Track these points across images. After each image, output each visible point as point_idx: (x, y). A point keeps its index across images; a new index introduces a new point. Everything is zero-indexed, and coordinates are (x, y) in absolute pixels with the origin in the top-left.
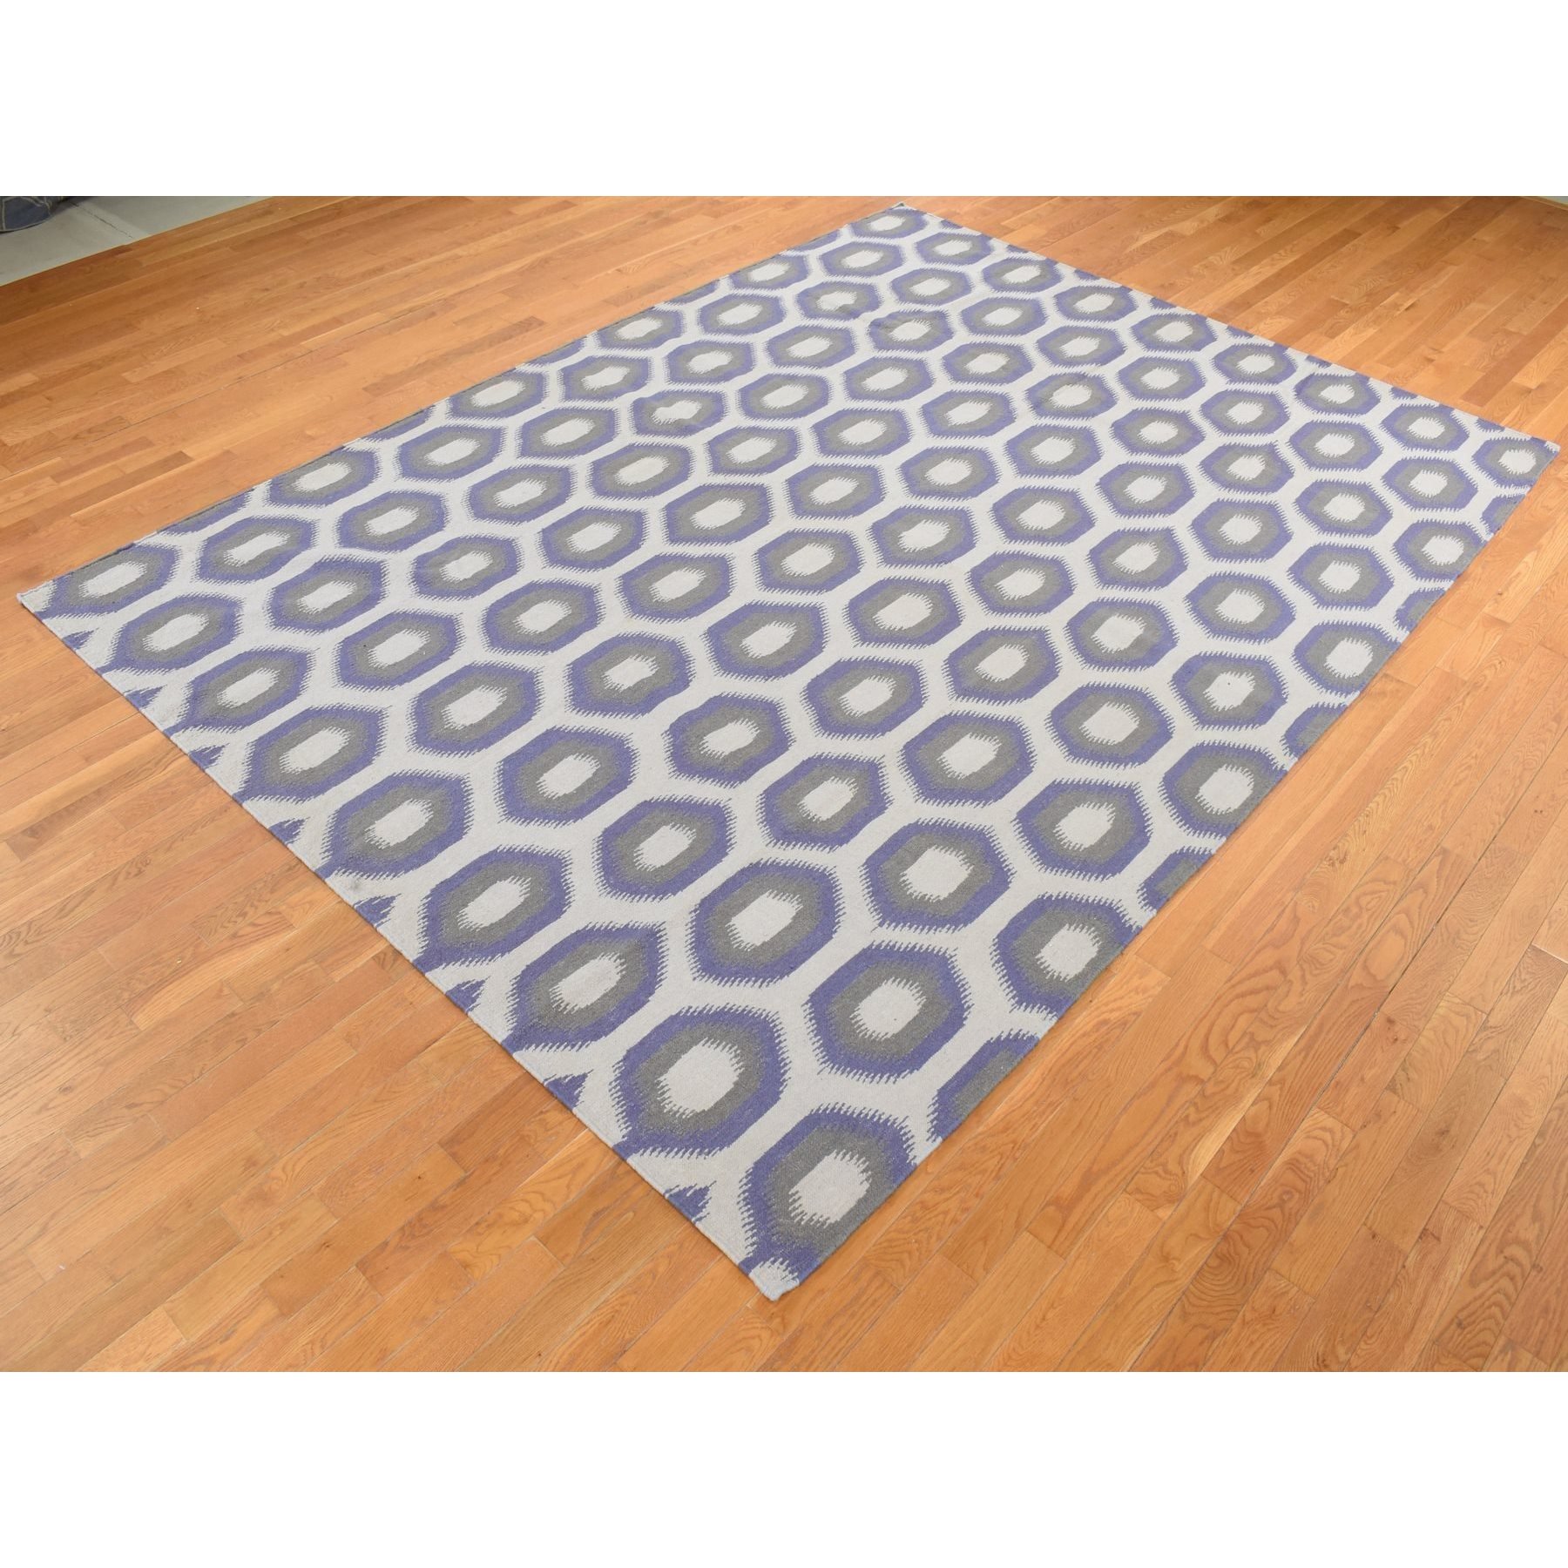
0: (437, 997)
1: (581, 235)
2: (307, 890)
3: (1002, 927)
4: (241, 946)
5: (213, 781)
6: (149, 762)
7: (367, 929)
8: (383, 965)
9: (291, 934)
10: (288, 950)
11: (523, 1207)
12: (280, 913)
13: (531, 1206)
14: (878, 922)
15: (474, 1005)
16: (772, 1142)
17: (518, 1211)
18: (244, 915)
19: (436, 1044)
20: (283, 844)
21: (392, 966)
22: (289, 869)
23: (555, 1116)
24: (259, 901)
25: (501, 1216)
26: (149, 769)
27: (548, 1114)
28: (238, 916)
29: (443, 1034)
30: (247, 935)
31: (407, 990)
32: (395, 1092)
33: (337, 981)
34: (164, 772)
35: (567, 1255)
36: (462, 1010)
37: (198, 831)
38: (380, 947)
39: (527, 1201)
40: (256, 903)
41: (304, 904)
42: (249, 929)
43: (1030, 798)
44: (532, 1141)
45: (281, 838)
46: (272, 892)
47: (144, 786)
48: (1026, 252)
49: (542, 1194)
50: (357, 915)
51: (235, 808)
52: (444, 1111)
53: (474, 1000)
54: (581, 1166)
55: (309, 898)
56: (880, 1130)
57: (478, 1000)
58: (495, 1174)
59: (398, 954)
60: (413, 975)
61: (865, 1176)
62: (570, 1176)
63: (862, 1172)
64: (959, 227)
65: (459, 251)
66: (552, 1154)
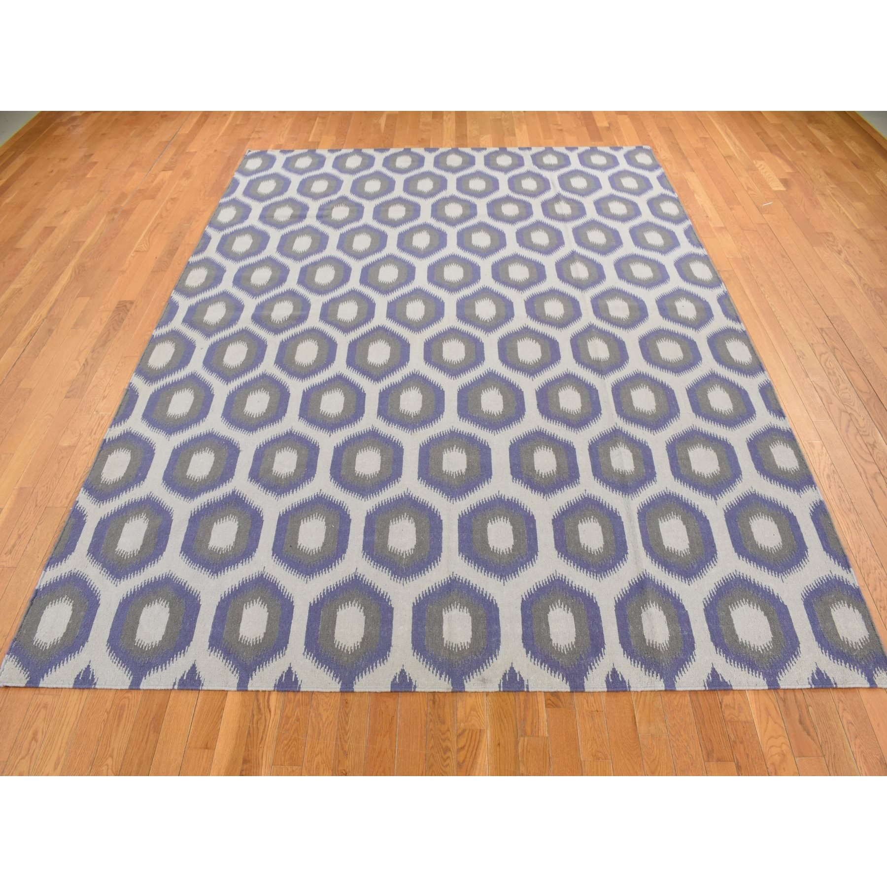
0: (604, 698)
1: (84, 242)
2: (460, 705)
3: (753, 465)
4: (472, 766)
5: (313, 692)
6: (253, 715)
7: (522, 697)
8: (556, 705)
9: (489, 735)
10: (499, 744)
11: (774, 750)
12: (464, 731)
13: (776, 746)
14: (713, 499)
15: (627, 683)
16: (809, 627)
17: (776, 754)
18: (447, 749)
19: (637, 719)
20: (411, 692)
21: (562, 703)
22: (434, 703)
23: (727, 699)
24: (443, 734)
25: (773, 764)
26: (259, 720)
27: (724, 700)
28: (445, 753)
29: (633, 711)
30: (466, 758)
31: (585, 705)
32: (654, 760)
33: (547, 735)
34: (272, 713)
35: (816, 751)
36: (626, 691)
37: (347, 728)
38: (542, 699)
39: (772, 746)
40: (443, 737)
41: (470, 713)
42: (463, 753)
43: (689, 403)
44: (736, 719)
45: (406, 690)
46: (443, 723)
47: (272, 732)
48: (340, 150)
49: (772, 737)
50: (506, 693)
51: (350, 697)
52: (686, 745)
53: (624, 681)
54: (767, 709)
55: (468, 709)
56: (830, 584)
57: (625, 679)
58: (744, 749)
59: (555, 694)
60: (577, 698)
61: (851, 608)
62: (770, 717)
63: (849, 608)
64: (292, 151)
65: (14, 286)
66: (751, 716)
